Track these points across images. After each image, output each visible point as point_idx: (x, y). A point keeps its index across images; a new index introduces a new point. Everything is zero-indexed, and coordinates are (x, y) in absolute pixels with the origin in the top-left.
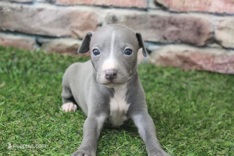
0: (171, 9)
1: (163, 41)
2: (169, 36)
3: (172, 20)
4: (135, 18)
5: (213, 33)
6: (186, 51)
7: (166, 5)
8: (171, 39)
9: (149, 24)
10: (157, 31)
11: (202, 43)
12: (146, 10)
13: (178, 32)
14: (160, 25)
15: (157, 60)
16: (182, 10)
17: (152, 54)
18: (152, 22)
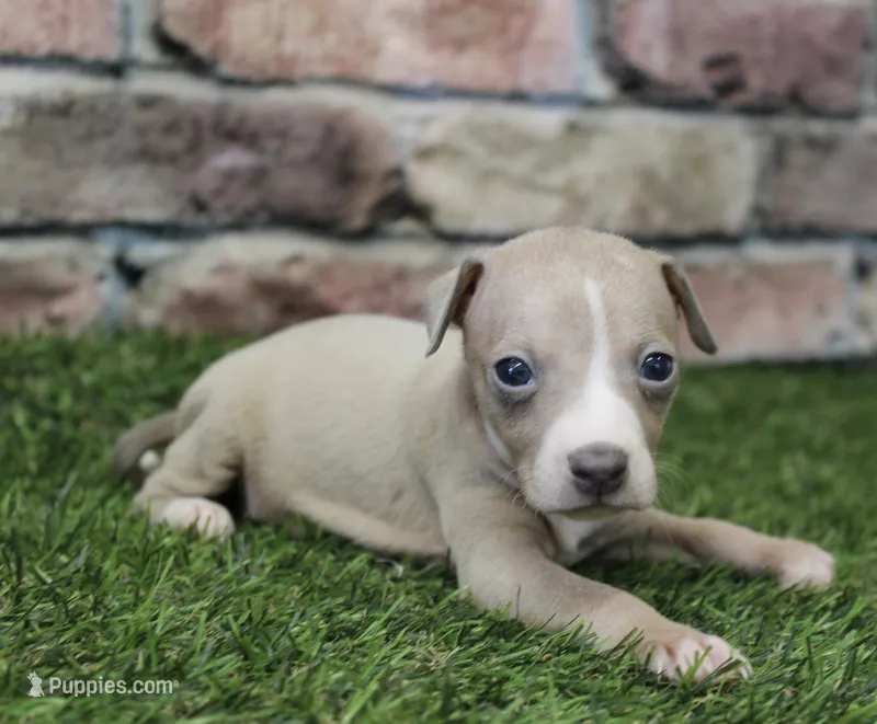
0: (226, 69)
1: (191, 218)
2: (219, 192)
3: (231, 119)
4: (64, 109)
5: (397, 173)
6: (295, 260)
7: (201, 47)
8: (229, 208)
9: (126, 140)
10: (166, 172)
11: (358, 221)
12: (116, 70)
13: (258, 176)
14: (176, 143)
15: (170, 311)
16: (272, 70)
17: (146, 283)
18: (141, 131)
